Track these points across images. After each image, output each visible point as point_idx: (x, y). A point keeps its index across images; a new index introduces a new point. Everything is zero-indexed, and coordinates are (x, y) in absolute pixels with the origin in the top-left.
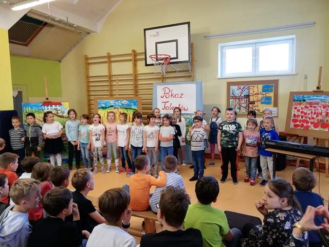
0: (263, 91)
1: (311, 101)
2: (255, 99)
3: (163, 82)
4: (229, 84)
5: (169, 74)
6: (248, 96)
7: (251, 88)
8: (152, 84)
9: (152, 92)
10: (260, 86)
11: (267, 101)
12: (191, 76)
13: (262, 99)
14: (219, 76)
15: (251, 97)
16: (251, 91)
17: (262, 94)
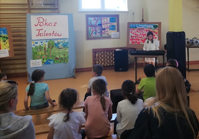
0: (110, 21)
1: (140, 28)
2: (106, 27)
4: (88, 16)
6: (100, 25)
7: (102, 19)
10: (108, 18)
11: (113, 28)
12: (57, 9)
13: (110, 27)
14: (79, 10)
15: (103, 25)
16: (103, 22)
17: (110, 24)
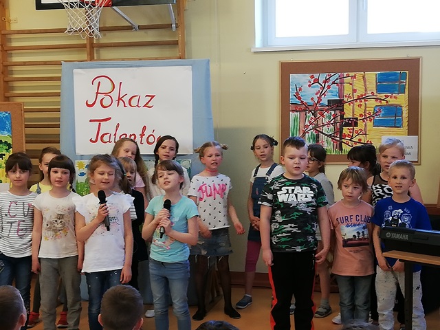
0: (380, 89)
2: (359, 112)
3: (92, 59)
4: (287, 69)
5: (109, 34)
6: (338, 105)
7: (346, 80)
8: (59, 63)
9: (59, 87)
10: (372, 77)
11: (390, 117)
12: (175, 43)
13: (376, 113)
14: (258, 44)
15: (346, 106)
16: (347, 90)
17: (377, 99)
